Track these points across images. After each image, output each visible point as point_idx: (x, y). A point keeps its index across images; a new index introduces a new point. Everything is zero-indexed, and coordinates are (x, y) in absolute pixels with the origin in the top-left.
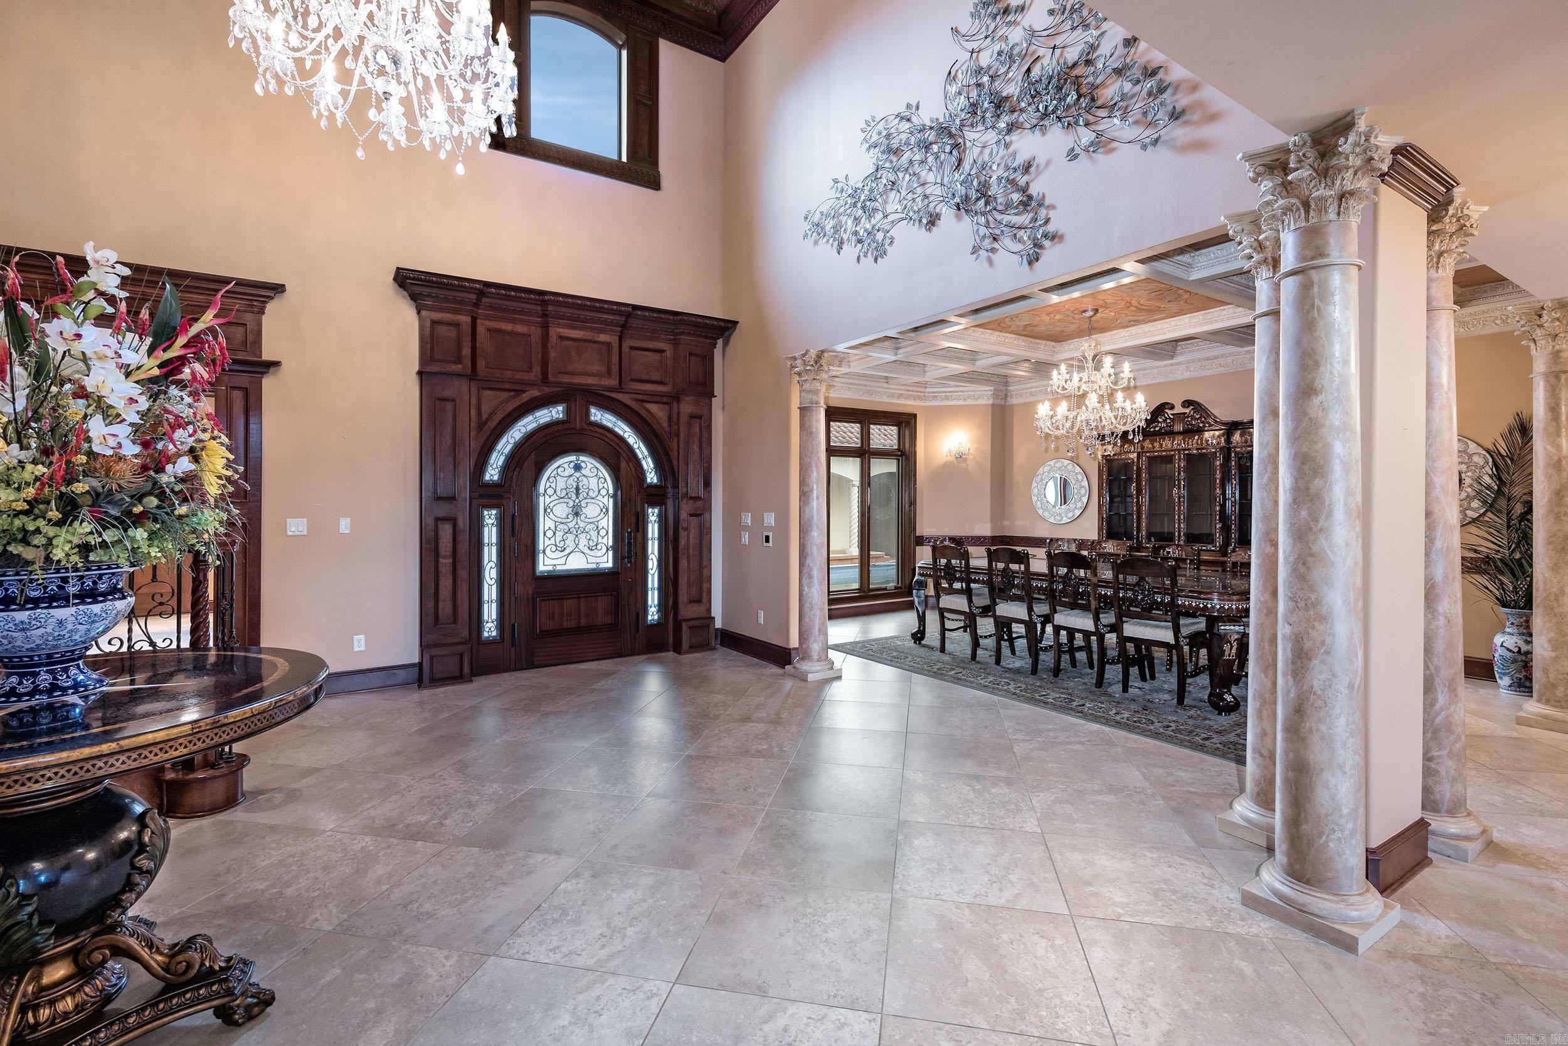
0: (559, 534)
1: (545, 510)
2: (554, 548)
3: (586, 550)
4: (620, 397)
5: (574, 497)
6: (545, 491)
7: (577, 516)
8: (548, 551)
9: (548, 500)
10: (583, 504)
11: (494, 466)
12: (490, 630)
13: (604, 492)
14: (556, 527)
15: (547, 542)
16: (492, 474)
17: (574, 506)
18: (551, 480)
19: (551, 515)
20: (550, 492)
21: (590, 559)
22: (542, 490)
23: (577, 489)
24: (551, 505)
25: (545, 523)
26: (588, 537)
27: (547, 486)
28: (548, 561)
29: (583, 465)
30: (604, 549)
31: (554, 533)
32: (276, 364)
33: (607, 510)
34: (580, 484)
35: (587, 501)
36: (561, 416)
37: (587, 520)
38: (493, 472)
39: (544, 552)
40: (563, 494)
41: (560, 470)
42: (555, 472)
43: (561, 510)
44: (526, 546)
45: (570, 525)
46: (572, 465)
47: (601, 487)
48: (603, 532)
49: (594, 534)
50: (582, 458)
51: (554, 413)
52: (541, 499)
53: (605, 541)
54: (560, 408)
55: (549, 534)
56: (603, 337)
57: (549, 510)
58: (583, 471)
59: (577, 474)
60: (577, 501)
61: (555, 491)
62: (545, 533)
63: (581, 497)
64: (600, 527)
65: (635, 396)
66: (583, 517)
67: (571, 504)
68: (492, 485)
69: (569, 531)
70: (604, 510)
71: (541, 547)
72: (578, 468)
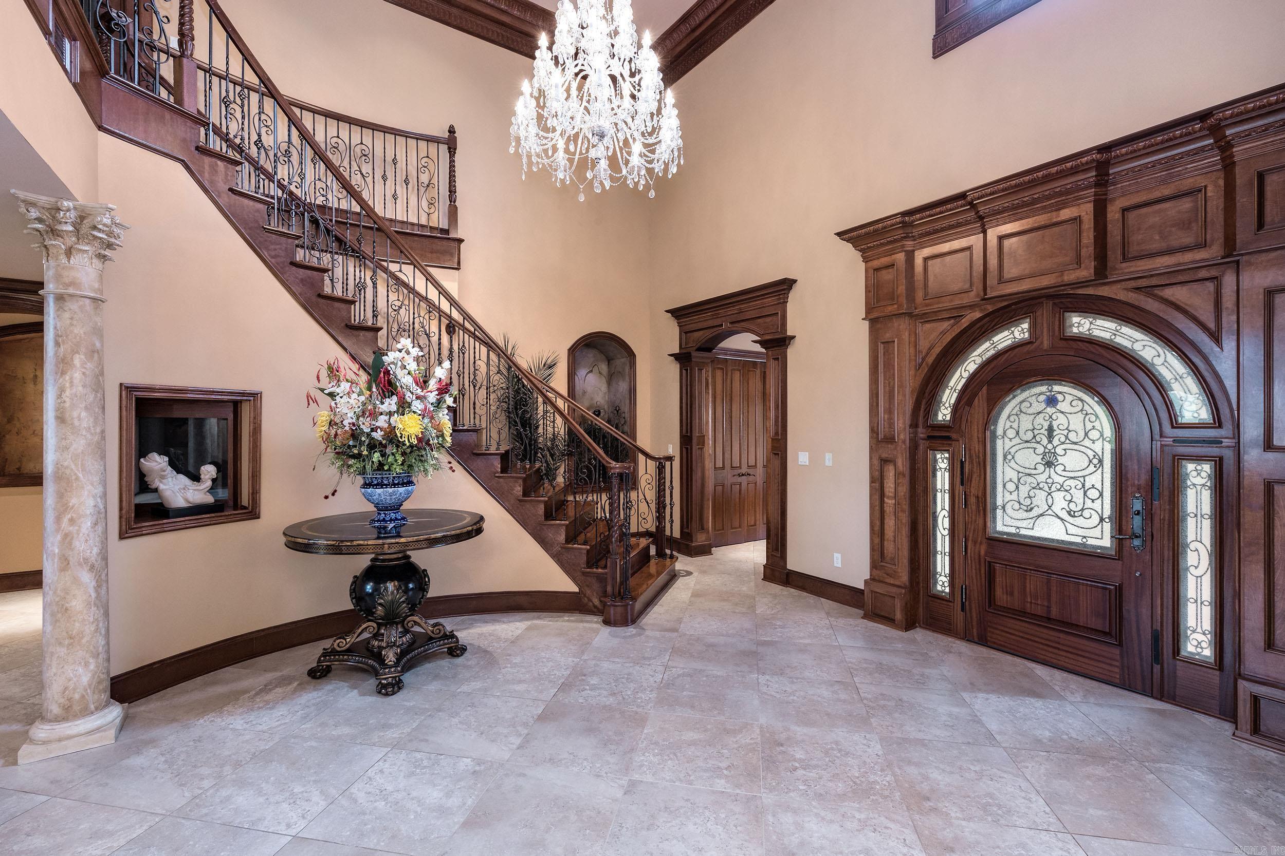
0: (1024, 490)
1: (1005, 457)
2: (1017, 506)
3: (1064, 515)
4: (1104, 291)
5: (1045, 441)
6: (1005, 433)
7: (1050, 467)
8: (1008, 507)
9: (1008, 444)
10: (1059, 450)
11: (947, 405)
12: (942, 584)
13: (1094, 435)
14: (1019, 480)
15: (1008, 497)
16: (944, 414)
17: (1044, 454)
18: (1012, 419)
19: (1012, 464)
20: (1011, 433)
21: (1073, 531)
22: (1000, 432)
23: (1050, 430)
24: (1013, 451)
25: (1004, 473)
26: (1068, 497)
27: (1008, 426)
28: (1008, 521)
29: (1060, 397)
30: (1096, 519)
31: (1017, 487)
32: (794, 337)
33: (1101, 461)
34: (1055, 424)
35: (1064, 446)
36: (1027, 335)
37: (1064, 473)
38: (945, 412)
39: (1004, 508)
40: (1029, 435)
41: (1026, 404)
42: (1017, 408)
43: (1028, 458)
44: (977, 497)
45: (1042, 478)
46: (1042, 398)
47: (1089, 426)
48: (1093, 494)
49: (1078, 495)
50: (1057, 388)
51: (1017, 334)
52: (999, 443)
53: (1097, 505)
54: (1026, 326)
55: (1011, 486)
56: (1066, 214)
57: (1009, 457)
58: (1060, 406)
59: (1050, 410)
60: (1050, 446)
61: (1018, 433)
62: (1004, 486)
63: (1056, 442)
64: (1088, 485)
65: (1133, 284)
66: (1059, 469)
67: (1040, 450)
68: (943, 427)
69: (1038, 487)
70: (1095, 461)
71: (999, 502)
72: (1052, 401)
